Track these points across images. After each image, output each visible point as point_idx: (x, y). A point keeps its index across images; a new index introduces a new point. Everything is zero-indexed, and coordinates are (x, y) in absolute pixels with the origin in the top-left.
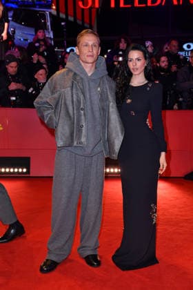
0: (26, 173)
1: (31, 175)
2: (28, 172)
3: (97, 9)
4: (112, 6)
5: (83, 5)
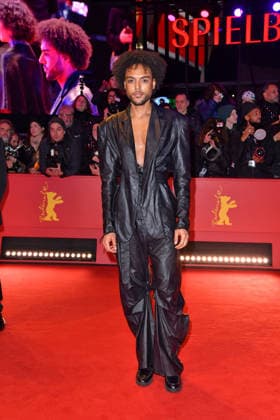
0: (90, 260)
1: (97, 262)
2: (94, 258)
3: (197, 48)
4: (216, 43)
5: (178, 43)
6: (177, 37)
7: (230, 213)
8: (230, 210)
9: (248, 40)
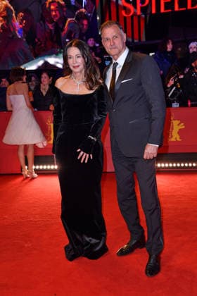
4: (154, 11)
5: (126, 13)
6: (125, 8)
7: (180, 132)
8: (180, 130)
9: (176, 8)
